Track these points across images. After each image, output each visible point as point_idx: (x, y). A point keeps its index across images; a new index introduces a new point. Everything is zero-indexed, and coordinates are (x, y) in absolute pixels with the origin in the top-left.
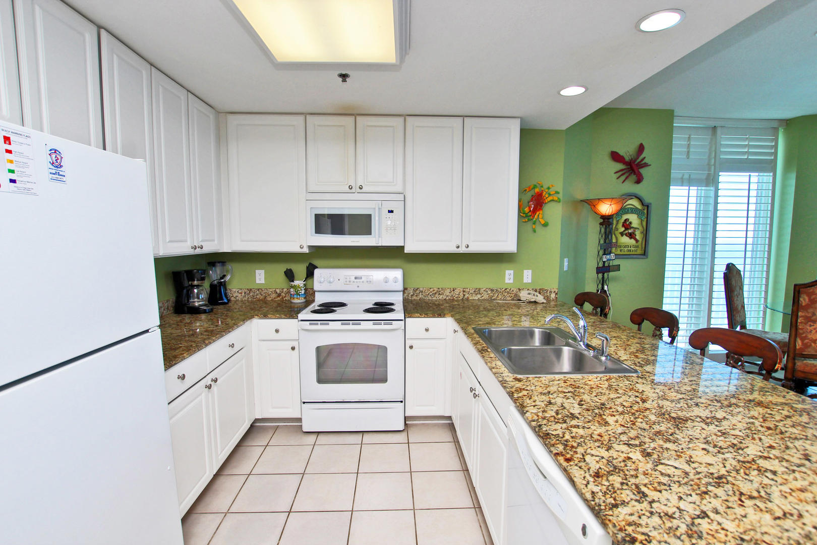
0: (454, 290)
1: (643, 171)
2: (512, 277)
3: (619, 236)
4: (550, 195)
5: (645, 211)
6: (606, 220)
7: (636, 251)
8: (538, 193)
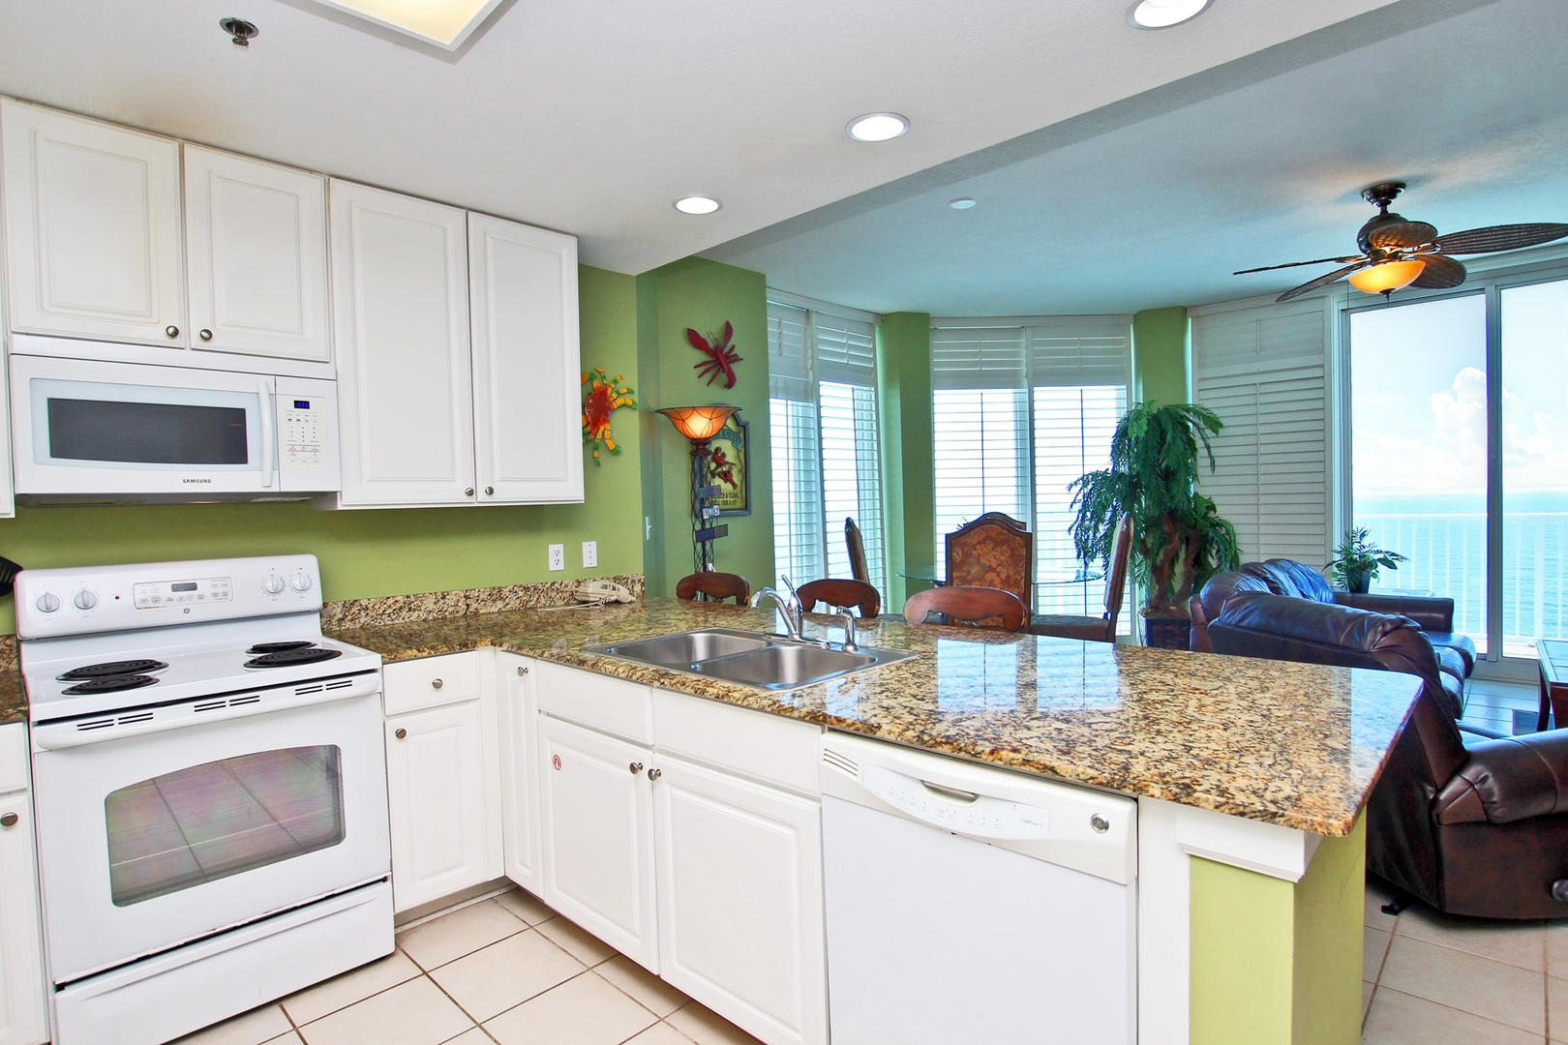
0: (444, 598)
1: (735, 367)
2: (561, 557)
4: (619, 395)
5: (742, 436)
6: (699, 447)
7: (734, 502)
8: (599, 388)
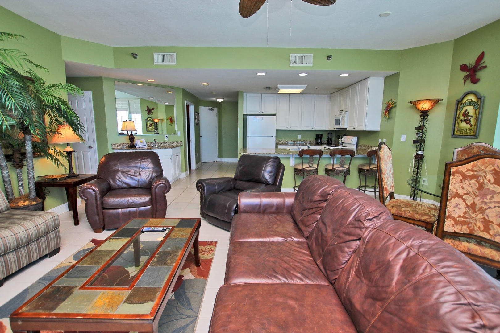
3: (460, 122)
4: (392, 104)
5: (479, 103)
6: (424, 113)
7: (470, 133)
